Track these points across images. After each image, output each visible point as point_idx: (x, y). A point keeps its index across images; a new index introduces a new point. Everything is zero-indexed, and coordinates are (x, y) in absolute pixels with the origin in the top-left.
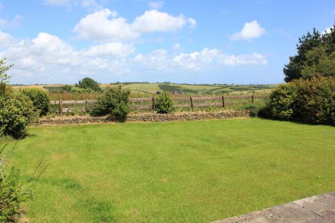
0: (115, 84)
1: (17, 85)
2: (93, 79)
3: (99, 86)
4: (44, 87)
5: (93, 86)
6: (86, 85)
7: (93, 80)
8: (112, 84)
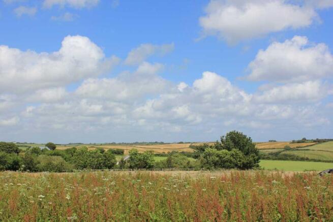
0: (299, 142)
1: (156, 143)
2: (244, 134)
3: (254, 146)
4: (191, 147)
5: (244, 146)
6: (232, 144)
7: (245, 137)
8: (294, 142)
